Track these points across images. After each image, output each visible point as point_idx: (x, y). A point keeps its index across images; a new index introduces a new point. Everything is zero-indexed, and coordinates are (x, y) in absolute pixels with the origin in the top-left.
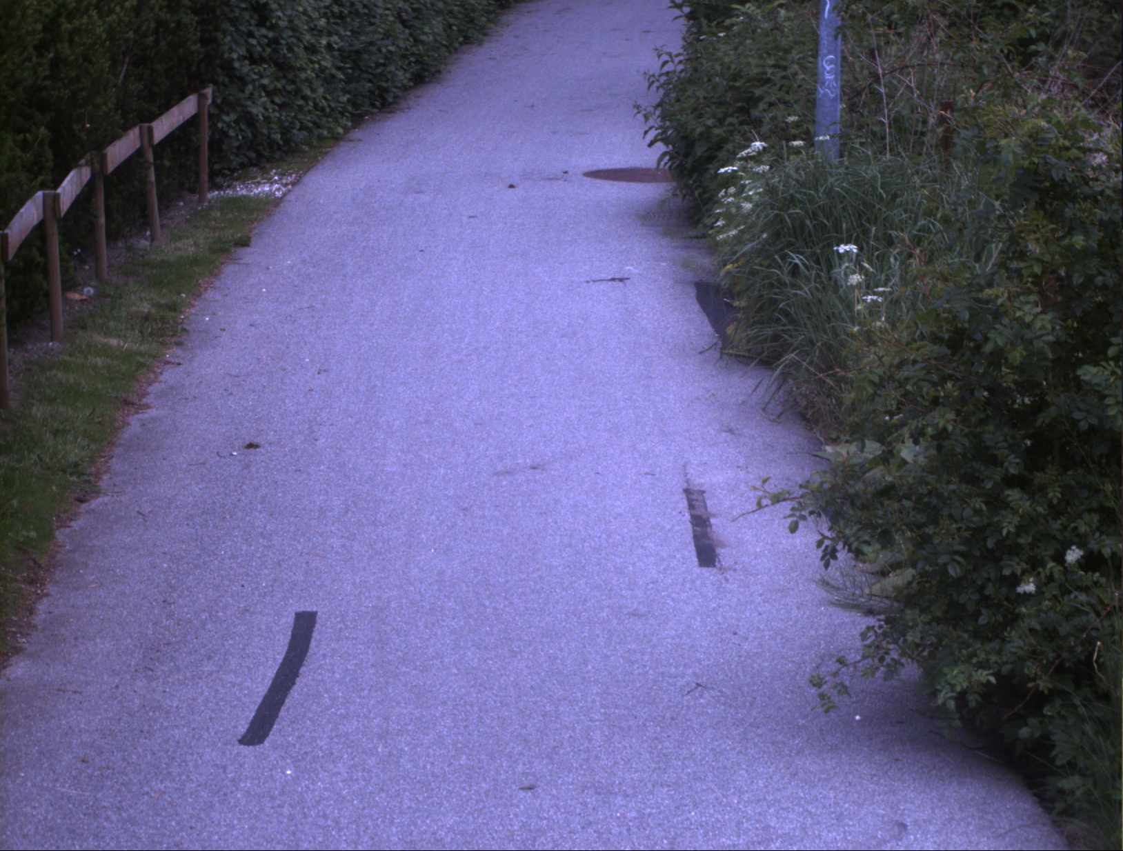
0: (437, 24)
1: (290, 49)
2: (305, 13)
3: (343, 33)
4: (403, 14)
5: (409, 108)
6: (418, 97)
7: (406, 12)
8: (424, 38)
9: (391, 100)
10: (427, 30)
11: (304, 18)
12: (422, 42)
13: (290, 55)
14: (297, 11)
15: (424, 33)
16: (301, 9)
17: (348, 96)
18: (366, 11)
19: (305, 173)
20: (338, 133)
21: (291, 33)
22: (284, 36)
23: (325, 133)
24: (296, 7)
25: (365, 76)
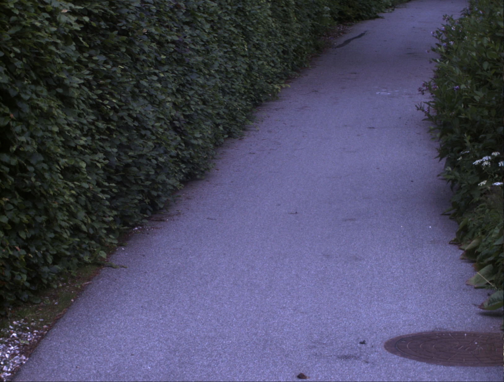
0: (207, 128)
1: (40, 176)
2: (61, 133)
3: (109, 149)
4: (175, 122)
5: (179, 214)
6: (188, 198)
7: (178, 120)
8: (195, 142)
9: (162, 206)
10: (198, 135)
11: (59, 139)
12: (193, 145)
13: (39, 183)
14: (51, 132)
15: (196, 138)
16: (56, 129)
17: (115, 213)
18: (136, 124)
19: (50, 328)
20: (101, 257)
21: (42, 158)
22: (33, 162)
23: (86, 258)
24: (50, 127)
25: (135, 188)
